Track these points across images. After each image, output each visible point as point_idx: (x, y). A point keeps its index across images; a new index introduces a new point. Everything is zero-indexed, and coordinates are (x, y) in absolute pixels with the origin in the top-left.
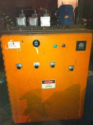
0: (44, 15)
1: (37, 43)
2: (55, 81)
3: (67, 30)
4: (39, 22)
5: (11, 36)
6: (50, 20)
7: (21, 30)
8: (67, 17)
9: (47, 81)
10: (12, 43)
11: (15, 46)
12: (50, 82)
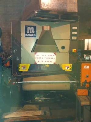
10: (86, 66)
11: (87, 68)
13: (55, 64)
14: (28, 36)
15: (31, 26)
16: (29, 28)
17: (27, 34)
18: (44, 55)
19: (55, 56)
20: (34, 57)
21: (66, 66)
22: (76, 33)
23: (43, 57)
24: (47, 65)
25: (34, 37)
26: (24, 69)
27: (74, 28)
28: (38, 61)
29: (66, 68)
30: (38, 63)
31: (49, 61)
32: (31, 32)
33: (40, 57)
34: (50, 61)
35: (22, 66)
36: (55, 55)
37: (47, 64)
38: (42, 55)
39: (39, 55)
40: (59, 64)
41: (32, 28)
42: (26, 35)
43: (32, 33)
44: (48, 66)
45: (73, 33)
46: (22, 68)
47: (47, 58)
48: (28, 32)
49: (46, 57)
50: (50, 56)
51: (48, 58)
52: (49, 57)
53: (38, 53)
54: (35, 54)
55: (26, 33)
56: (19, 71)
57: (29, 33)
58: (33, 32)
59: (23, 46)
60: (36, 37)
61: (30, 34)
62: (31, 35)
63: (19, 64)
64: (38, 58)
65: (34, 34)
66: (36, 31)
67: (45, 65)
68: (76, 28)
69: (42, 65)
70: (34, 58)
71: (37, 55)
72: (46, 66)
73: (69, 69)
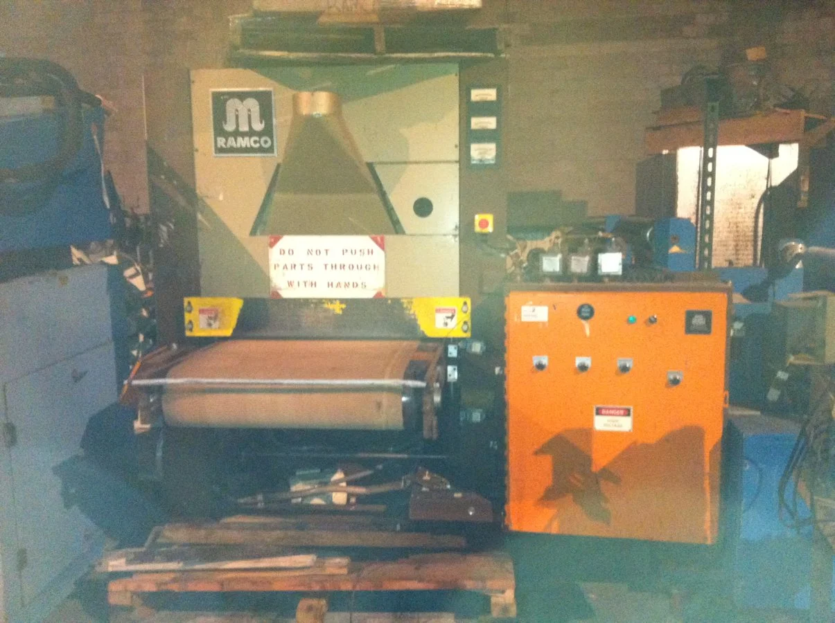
0: (608, 248)
1: (589, 310)
2: (632, 410)
3: (668, 284)
4: (595, 265)
5: (529, 295)
6: (620, 261)
7: (548, 283)
8: (675, 249)
9: (609, 409)
10: (531, 308)
11: (535, 316)
12: (618, 412)
13: (379, 299)
14: (232, 150)
15: (242, 96)
16: (232, 105)
17: (226, 135)
18: (318, 252)
19: (379, 256)
20: (268, 260)
21: (438, 311)
22: (490, 123)
23: (313, 259)
24: (330, 306)
25: (261, 150)
26: (210, 325)
27: (477, 95)
28: (290, 284)
29: (440, 318)
30: (286, 293)
31: (347, 285)
32: (244, 128)
33: (297, 258)
34: (355, 285)
35: (202, 311)
36: (382, 246)
37: (331, 301)
38: (310, 252)
39: (291, 252)
40: (397, 301)
41: (253, 104)
42: (221, 142)
43: (251, 133)
44: (338, 308)
45: (477, 123)
46: (203, 319)
47: (334, 267)
48: (230, 127)
49: (330, 260)
50: (353, 252)
51: (343, 267)
52: (348, 259)
53: (287, 241)
54: (272, 245)
55: (219, 131)
56: (188, 334)
57: (237, 134)
58: (258, 126)
59: (208, 201)
60: (271, 150)
61: (243, 135)
62: (243, 142)
63: (186, 300)
64: (285, 267)
65: (260, 134)
66: (275, 121)
67: (320, 302)
68: (490, 94)
69: (305, 302)
70: (268, 266)
71: (282, 252)
72: (327, 310)
73: (452, 324)
